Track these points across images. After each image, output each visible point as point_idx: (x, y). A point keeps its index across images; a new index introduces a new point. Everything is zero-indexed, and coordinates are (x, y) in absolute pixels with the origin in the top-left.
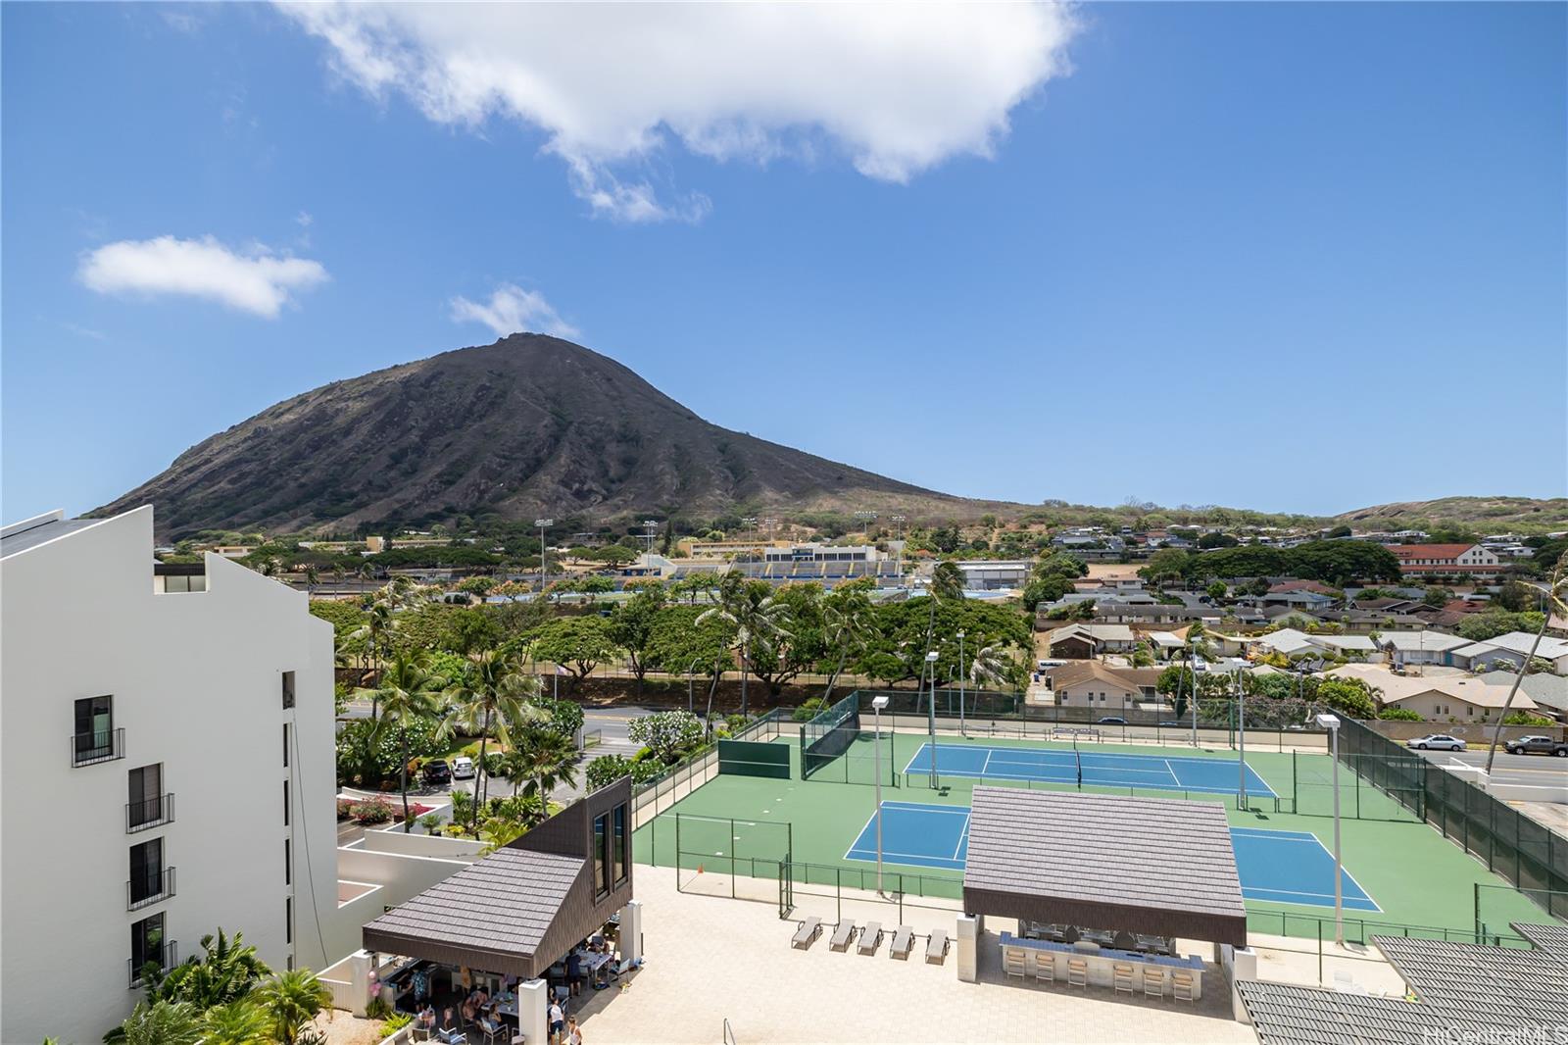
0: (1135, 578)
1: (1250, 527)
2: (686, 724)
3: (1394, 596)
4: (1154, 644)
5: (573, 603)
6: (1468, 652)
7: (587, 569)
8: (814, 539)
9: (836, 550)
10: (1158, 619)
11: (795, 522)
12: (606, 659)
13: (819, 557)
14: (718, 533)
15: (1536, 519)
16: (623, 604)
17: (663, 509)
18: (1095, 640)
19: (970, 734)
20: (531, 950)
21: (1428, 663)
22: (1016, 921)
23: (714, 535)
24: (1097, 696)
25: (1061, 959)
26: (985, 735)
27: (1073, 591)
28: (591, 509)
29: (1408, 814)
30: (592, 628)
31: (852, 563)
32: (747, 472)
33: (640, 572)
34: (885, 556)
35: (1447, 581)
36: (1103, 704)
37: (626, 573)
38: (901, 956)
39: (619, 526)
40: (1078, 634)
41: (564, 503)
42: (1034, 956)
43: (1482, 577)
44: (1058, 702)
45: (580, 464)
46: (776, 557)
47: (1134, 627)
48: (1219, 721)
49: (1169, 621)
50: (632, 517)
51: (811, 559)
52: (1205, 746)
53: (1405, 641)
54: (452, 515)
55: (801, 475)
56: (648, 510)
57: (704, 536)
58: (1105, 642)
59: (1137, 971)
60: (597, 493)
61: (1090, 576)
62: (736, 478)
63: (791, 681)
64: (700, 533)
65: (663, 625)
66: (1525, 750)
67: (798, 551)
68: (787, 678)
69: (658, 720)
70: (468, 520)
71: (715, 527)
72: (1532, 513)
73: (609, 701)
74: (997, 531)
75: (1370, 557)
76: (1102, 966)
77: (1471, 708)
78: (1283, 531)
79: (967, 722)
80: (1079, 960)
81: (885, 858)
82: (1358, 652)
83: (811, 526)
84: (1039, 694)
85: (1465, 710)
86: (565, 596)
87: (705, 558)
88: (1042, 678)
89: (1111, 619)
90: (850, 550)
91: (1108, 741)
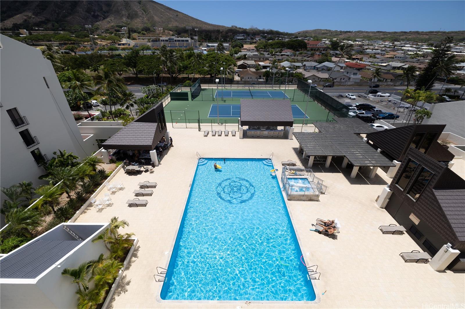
0: (254, 48)
1: (277, 35)
2: (157, 89)
3: (305, 53)
4: (259, 65)
5: (106, 54)
6: (318, 66)
7: (106, 43)
8: (173, 35)
9: (180, 39)
10: (260, 59)
11: (166, 29)
12: (126, 71)
13: (176, 41)
14: (144, 32)
15: (331, 35)
16: (123, 55)
17: (125, 23)
18: (248, 64)
19: (226, 88)
20: (151, 144)
21: (311, 69)
22: (248, 126)
23: (143, 33)
24: (250, 78)
25: (258, 132)
26: (230, 88)
27: (241, 52)
28: (100, 22)
29: (312, 100)
30: (119, 62)
31: (185, 43)
32: (149, 12)
33: (123, 44)
34: (193, 41)
35: (315, 50)
36: (251, 80)
37: (119, 45)
38: (220, 135)
39: (111, 29)
40: (244, 63)
41: (90, 20)
42: (253, 132)
43: (321, 49)
44: (241, 80)
45: (92, 5)
46: (164, 41)
47: (255, 61)
48: (277, 83)
49: (262, 59)
50: (115, 26)
51: (174, 41)
52: (274, 88)
53: (307, 64)
54: (50, 22)
55: (165, 14)
56: (120, 23)
57: (140, 33)
58: (249, 65)
59: (272, 133)
60: (101, 16)
61: (244, 48)
62: (146, 13)
63: (178, 76)
64: (139, 32)
65: (141, 61)
66: (327, 86)
67: (170, 39)
68: (178, 75)
69: (149, 88)
70: (56, 24)
71: (143, 30)
72: (331, 34)
73: (129, 83)
74: (220, 34)
75: (302, 44)
76: (266, 133)
77: (319, 78)
78: (284, 37)
79: (226, 85)
80: (262, 132)
81: (219, 117)
82: (299, 67)
83: (171, 31)
84: (237, 78)
85: (318, 79)
86: (103, 52)
87: (142, 40)
88: (237, 74)
89: (250, 59)
90: (184, 39)
91: (256, 88)
